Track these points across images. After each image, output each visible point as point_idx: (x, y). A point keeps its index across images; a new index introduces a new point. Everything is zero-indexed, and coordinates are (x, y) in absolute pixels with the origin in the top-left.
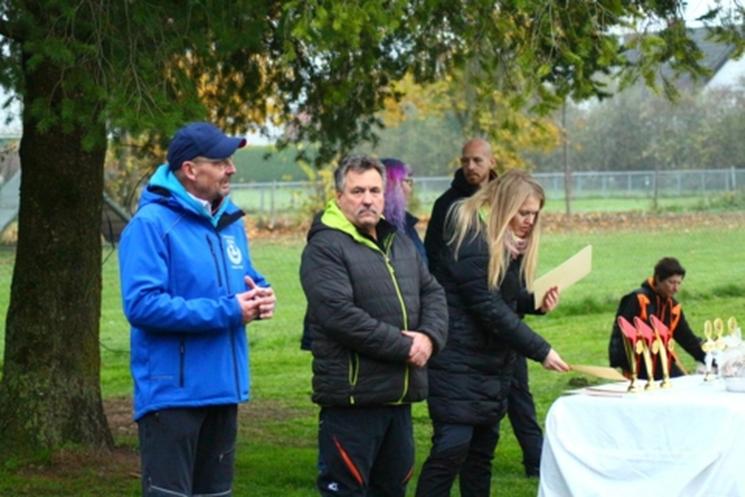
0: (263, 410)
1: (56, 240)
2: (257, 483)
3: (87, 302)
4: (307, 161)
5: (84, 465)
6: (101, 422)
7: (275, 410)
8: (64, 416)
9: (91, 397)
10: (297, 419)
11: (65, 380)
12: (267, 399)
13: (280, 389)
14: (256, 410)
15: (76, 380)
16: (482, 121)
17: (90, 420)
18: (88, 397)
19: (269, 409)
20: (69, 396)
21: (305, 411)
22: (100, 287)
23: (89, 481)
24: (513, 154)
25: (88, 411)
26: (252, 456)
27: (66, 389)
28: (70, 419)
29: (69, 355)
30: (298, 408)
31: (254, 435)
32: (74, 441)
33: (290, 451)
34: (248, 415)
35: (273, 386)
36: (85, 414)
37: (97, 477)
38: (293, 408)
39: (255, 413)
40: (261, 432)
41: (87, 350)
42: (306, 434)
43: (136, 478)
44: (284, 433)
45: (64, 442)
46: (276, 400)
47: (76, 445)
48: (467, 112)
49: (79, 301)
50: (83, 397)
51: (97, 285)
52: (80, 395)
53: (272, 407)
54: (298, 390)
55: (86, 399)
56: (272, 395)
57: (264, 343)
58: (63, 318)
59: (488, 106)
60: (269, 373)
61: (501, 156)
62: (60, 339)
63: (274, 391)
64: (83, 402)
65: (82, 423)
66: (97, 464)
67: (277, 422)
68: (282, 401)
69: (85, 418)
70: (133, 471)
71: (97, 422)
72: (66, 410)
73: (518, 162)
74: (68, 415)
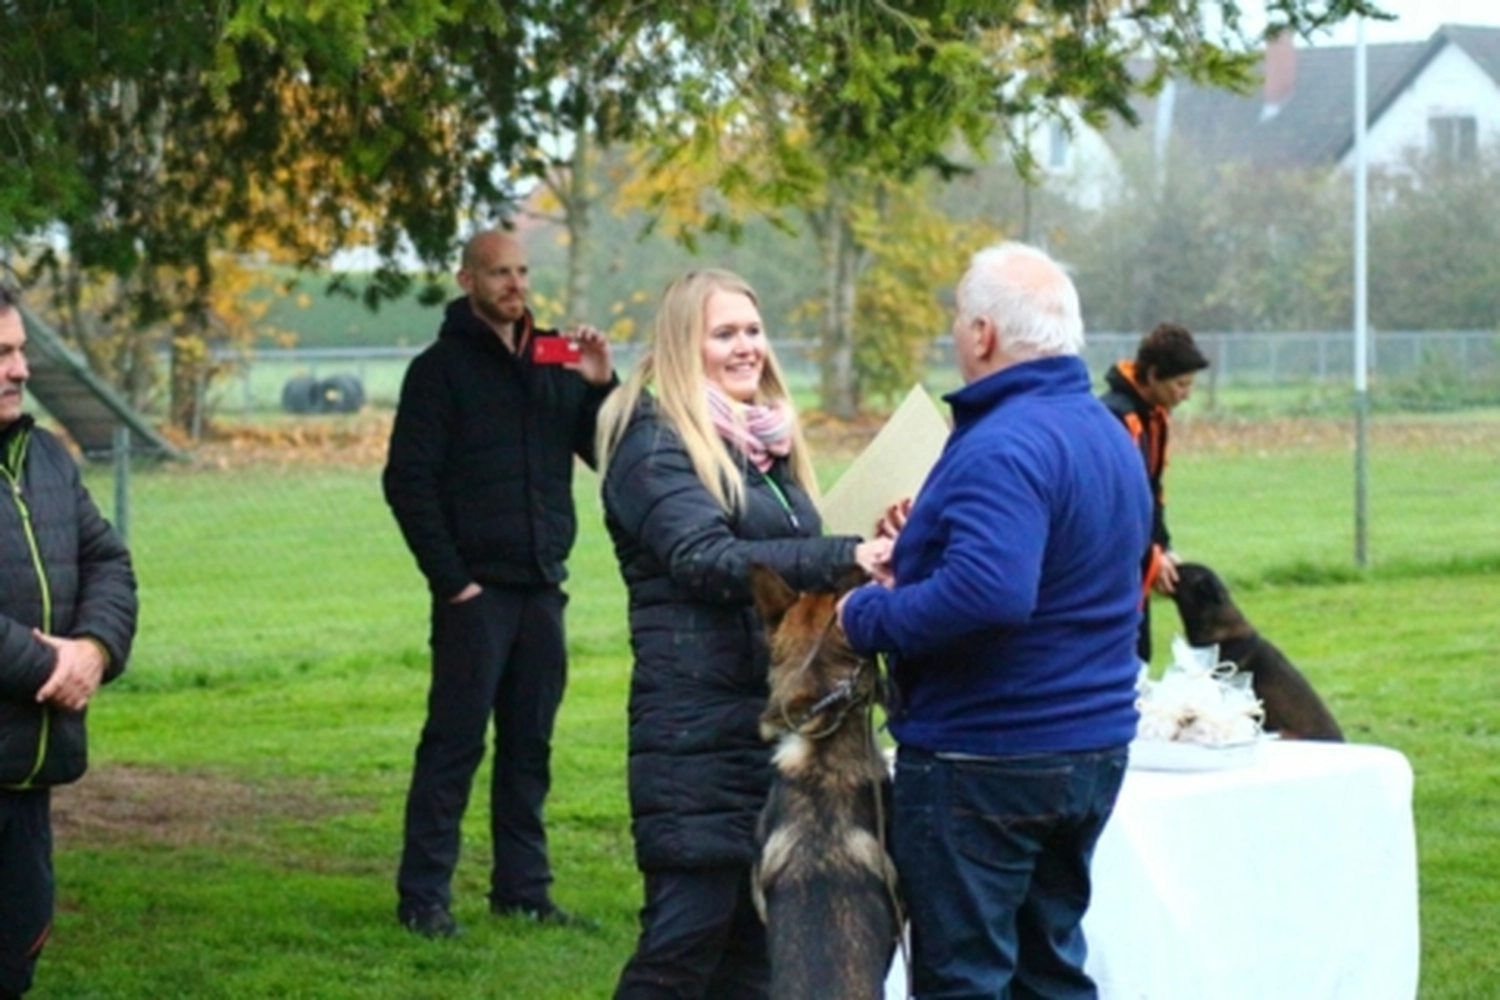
0: (276, 799)
2: (206, 942)
4: (350, 293)
7: (303, 800)
10: (341, 818)
12: (295, 777)
13: (329, 757)
14: (264, 798)
19: (291, 796)
21: (359, 801)
24: (920, 295)
26: (218, 889)
30: (352, 795)
31: (244, 847)
33: (299, 879)
34: (246, 808)
35: (315, 752)
38: (340, 795)
39: (259, 804)
40: (260, 842)
42: (349, 847)
44: (307, 845)
46: (314, 779)
53: (298, 792)
54: (364, 758)
56: (306, 768)
57: (330, 666)
59: (871, 199)
60: (321, 725)
61: (897, 300)
63: (314, 761)
67: (300, 823)
68: (323, 778)
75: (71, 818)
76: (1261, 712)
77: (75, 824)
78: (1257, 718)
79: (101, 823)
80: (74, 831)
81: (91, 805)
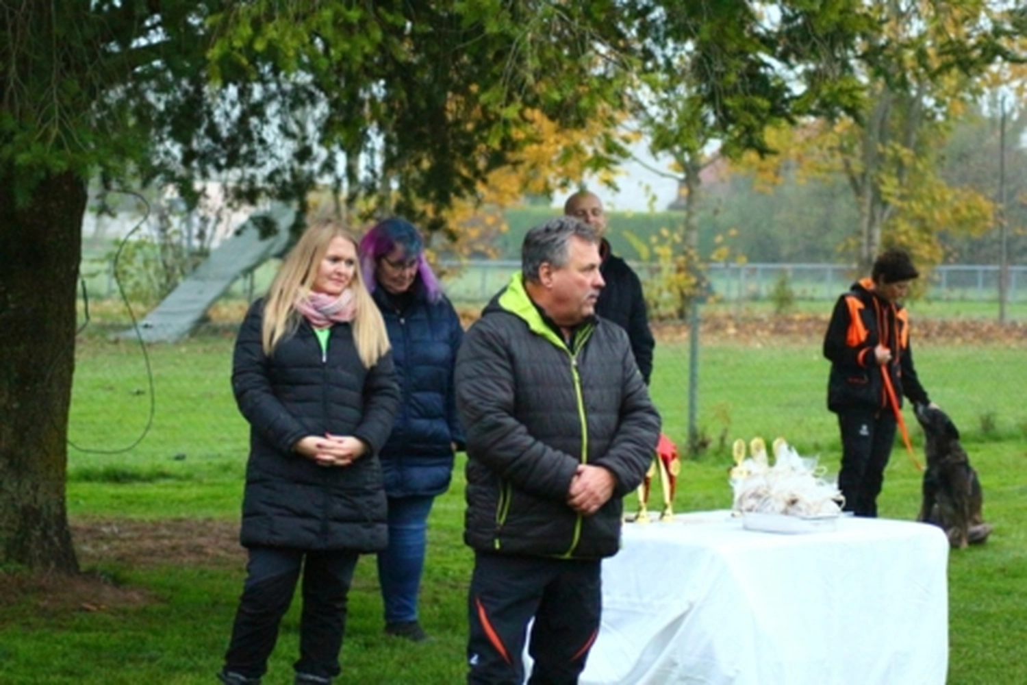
1: (12, 306)
3: (50, 386)
5: (24, 591)
6: (60, 539)
8: (9, 529)
9: (49, 507)
11: (15, 484)
15: (28, 487)
16: (884, 189)
17: (45, 536)
18: (44, 507)
20: (19, 505)
22: (71, 369)
23: (24, 611)
24: (926, 236)
25: (42, 524)
27: (16, 495)
28: (18, 533)
29: (22, 451)
32: (20, 561)
36: (38, 527)
37: (37, 606)
41: (47, 447)
43: (88, 610)
45: (7, 560)
47: (19, 566)
48: (863, 175)
49: (38, 385)
50: (37, 507)
51: (65, 366)
52: (33, 505)
55: (41, 508)
58: (16, 405)
59: (894, 170)
61: (910, 239)
62: (10, 430)
64: (37, 514)
65: (33, 538)
66: (42, 589)
69: (38, 533)
70: (88, 601)
71: (56, 539)
72: (13, 522)
73: (934, 248)
74: (16, 527)
75: (205, 550)
76: (842, 498)
77: (206, 554)
78: (839, 503)
79: (222, 553)
80: (203, 558)
81: (222, 543)
